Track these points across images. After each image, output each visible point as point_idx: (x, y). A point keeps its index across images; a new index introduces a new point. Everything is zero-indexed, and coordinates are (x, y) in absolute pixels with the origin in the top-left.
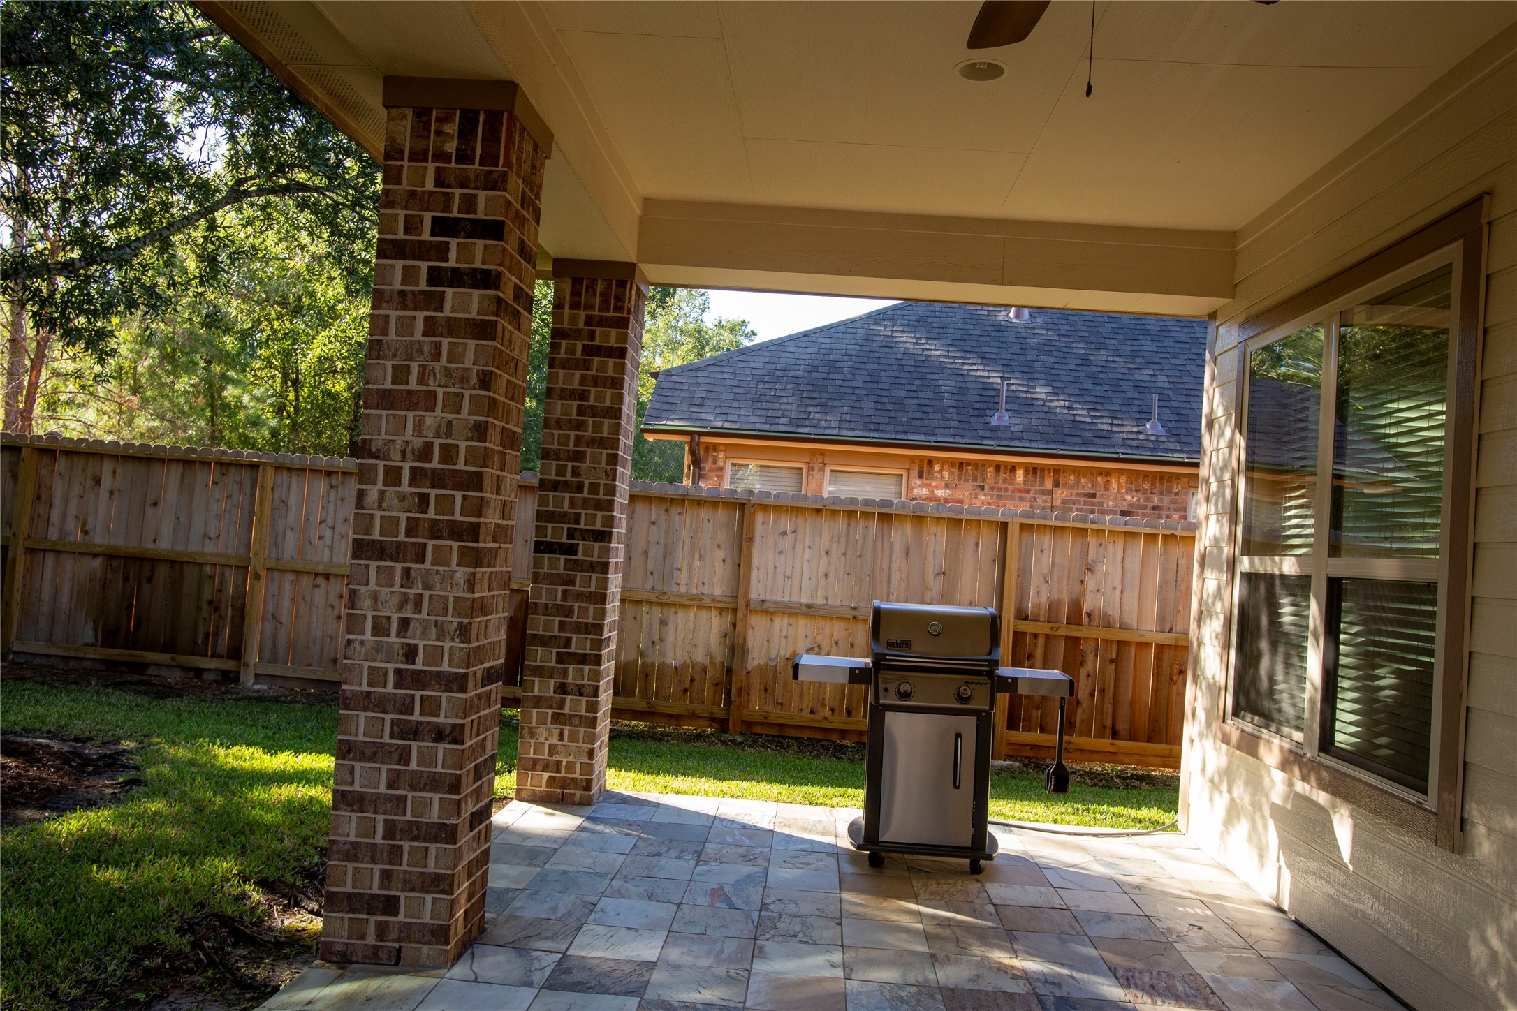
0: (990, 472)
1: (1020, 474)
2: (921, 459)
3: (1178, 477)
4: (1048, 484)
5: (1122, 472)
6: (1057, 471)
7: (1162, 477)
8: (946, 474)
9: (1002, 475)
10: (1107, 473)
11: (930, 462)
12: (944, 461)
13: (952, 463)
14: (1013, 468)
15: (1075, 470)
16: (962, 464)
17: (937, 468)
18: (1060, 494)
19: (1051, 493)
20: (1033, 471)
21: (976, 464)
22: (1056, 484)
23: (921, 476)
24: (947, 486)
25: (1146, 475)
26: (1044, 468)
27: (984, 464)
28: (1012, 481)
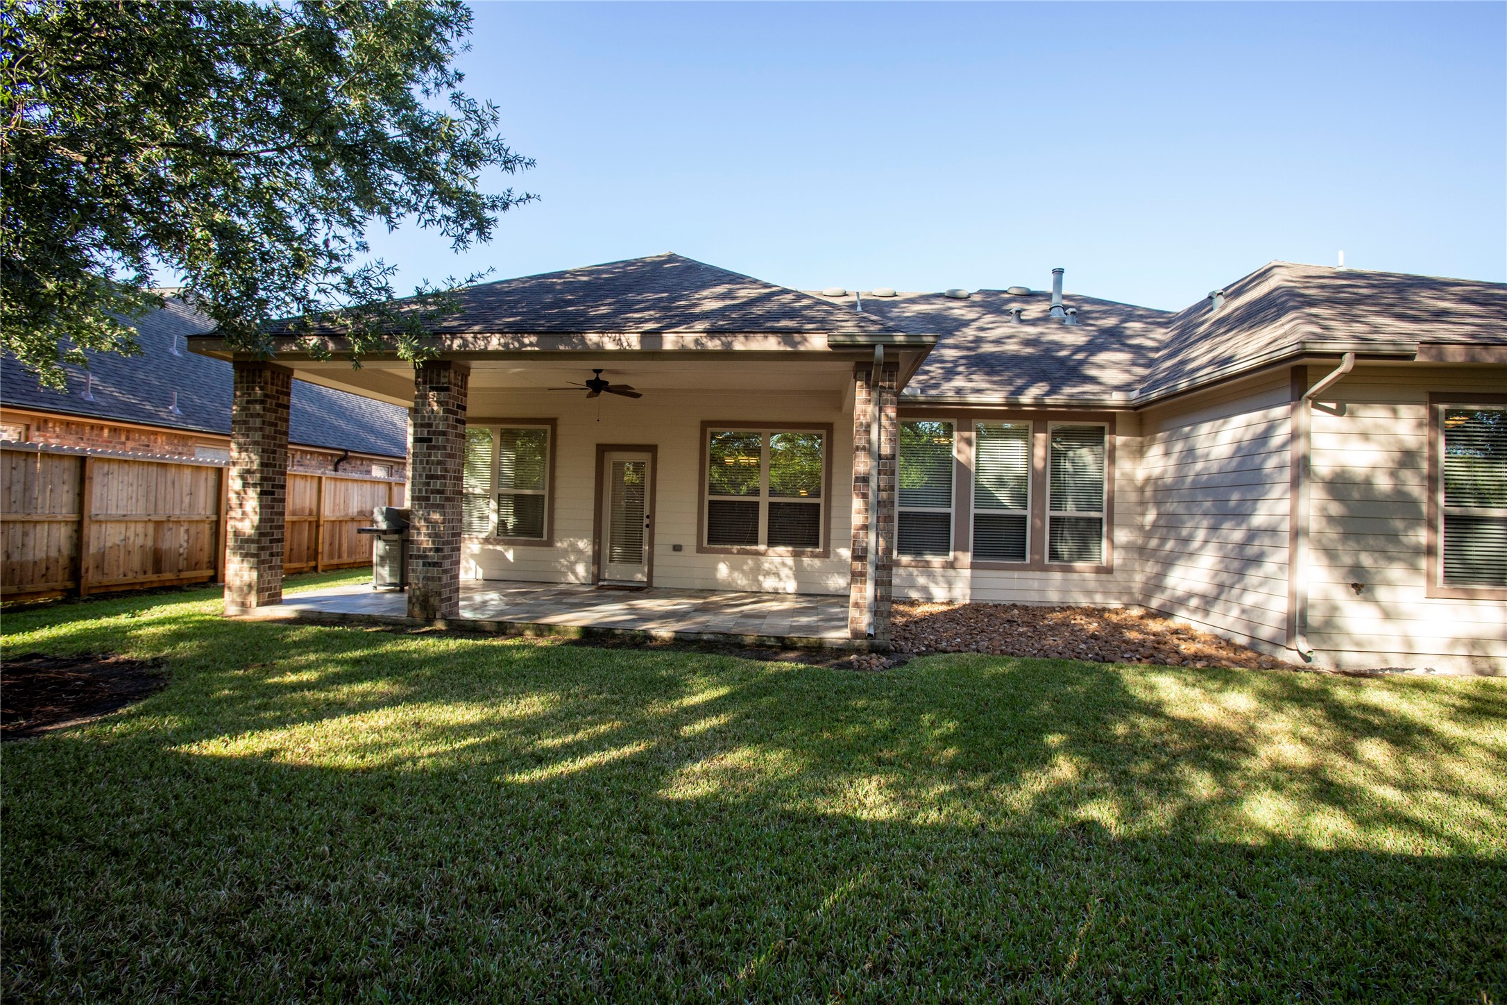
0: (87, 429)
1: (106, 432)
2: (39, 418)
3: (191, 437)
4: (123, 438)
5: (164, 433)
6: (128, 431)
7: (183, 437)
8: (57, 429)
9: (96, 432)
10: (156, 433)
11: (46, 421)
12: (55, 421)
13: (61, 422)
14: (102, 428)
15: (140, 431)
16: (68, 424)
17: (50, 425)
18: (130, 444)
19: (124, 443)
20: (114, 430)
21: (78, 424)
22: (128, 439)
23: (38, 429)
24: (58, 437)
25: (176, 435)
26: (121, 429)
27: (83, 424)
28: (100, 435)
